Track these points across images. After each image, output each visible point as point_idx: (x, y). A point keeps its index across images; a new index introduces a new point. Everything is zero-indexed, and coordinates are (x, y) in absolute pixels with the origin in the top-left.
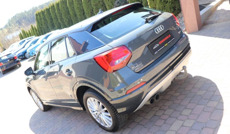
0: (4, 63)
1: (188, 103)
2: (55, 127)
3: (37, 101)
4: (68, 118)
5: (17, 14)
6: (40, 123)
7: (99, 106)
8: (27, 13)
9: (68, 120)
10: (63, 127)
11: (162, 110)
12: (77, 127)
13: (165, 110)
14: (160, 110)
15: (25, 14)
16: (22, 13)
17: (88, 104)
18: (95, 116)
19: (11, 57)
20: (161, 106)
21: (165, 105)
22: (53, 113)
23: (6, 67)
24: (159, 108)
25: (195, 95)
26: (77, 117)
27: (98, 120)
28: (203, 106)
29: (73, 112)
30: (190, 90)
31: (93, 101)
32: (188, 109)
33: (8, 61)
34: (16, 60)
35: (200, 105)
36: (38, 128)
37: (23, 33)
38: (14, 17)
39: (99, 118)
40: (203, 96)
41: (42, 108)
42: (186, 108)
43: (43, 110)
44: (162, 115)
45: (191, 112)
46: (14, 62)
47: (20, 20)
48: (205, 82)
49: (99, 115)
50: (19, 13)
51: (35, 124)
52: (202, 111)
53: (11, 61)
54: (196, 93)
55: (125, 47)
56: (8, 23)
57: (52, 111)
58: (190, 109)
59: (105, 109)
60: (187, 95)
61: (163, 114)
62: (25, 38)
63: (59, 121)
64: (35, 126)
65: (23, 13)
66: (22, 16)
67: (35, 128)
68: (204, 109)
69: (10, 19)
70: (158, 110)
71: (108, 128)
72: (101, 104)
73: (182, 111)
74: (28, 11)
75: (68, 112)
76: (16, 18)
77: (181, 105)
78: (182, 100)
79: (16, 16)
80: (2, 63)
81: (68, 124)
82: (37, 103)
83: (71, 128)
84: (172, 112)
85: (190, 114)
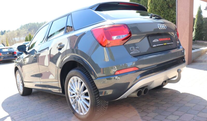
0: (3, 54)
1: (176, 111)
2: (27, 108)
3: (18, 84)
4: (43, 104)
5: (30, 23)
6: (14, 103)
7: (80, 88)
8: (38, 25)
9: (42, 106)
10: (35, 110)
11: (145, 112)
12: (49, 113)
13: (148, 113)
14: (142, 112)
15: (37, 25)
16: (34, 23)
17: (69, 85)
18: (72, 101)
19: (11, 51)
20: (144, 109)
21: (148, 109)
22: (30, 98)
23: (3, 58)
24: (142, 110)
25: (183, 106)
26: (53, 105)
27: (75, 106)
28: (193, 116)
29: (50, 100)
30: (178, 102)
31: (76, 81)
32: (175, 115)
33: (8, 53)
34: (15, 55)
35: (189, 114)
36: (10, 106)
37: (29, 37)
38: (26, 25)
39: (76, 104)
40: (192, 107)
41: (21, 91)
42: (172, 114)
43: (21, 94)
44: (144, 116)
45: (178, 118)
46: (12, 57)
47: (31, 28)
48: (194, 98)
49: (77, 99)
50: (32, 23)
51: (9, 103)
52: (191, 119)
53: (10, 54)
54: (185, 104)
55: (126, 27)
56: (20, 28)
57: (30, 97)
58: (178, 116)
59: (87, 91)
60: (174, 104)
61: (146, 116)
62: (29, 41)
63: (33, 105)
64: (8, 105)
65: (36, 24)
66: (34, 26)
67: (7, 106)
68: (194, 117)
69: (23, 25)
70: (140, 112)
71: (82, 116)
72: (83, 84)
73: (167, 116)
74: (40, 23)
75: (45, 100)
76: (28, 26)
77: (167, 111)
78: (168, 108)
79: (28, 24)
80: (1, 54)
81: (42, 108)
82: (18, 86)
83: (43, 112)
84: (157, 116)
85: (177, 120)
